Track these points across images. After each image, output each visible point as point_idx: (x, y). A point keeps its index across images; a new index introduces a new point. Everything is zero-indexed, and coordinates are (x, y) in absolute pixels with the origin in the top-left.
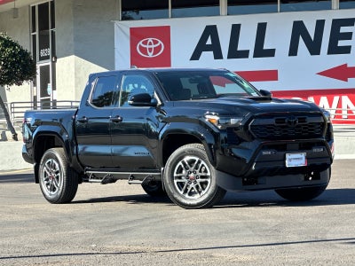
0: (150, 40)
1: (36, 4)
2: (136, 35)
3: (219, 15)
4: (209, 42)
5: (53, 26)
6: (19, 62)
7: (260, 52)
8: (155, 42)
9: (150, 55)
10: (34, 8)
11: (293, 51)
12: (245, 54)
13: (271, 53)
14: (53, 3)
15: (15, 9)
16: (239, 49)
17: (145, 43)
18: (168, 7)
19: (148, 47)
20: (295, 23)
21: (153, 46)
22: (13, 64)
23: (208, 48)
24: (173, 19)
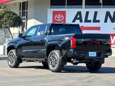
0: (59, 15)
1: (22, 2)
2: (55, 13)
3: (82, 8)
4: (78, 17)
5: (27, 9)
6: (18, 20)
7: (95, 21)
8: (61, 16)
9: (59, 20)
10: (20, 3)
11: (106, 21)
12: (90, 21)
13: (98, 21)
14: (27, 2)
15: (15, 3)
16: (88, 19)
17: (57, 16)
18: (65, 5)
19: (58, 17)
20: (107, 12)
21: (60, 17)
22: (16, 21)
23: (78, 19)
24: (67, 9)
